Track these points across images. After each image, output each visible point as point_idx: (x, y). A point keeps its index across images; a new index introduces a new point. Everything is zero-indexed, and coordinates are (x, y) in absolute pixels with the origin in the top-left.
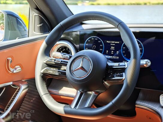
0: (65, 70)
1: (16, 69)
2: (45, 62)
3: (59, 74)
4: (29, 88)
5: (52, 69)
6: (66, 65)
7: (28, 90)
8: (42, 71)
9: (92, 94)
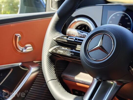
0: (79, 51)
1: (26, 48)
2: (55, 39)
3: (72, 55)
4: (40, 71)
5: (63, 48)
6: (80, 44)
7: (39, 73)
8: (50, 50)
9: (114, 84)
